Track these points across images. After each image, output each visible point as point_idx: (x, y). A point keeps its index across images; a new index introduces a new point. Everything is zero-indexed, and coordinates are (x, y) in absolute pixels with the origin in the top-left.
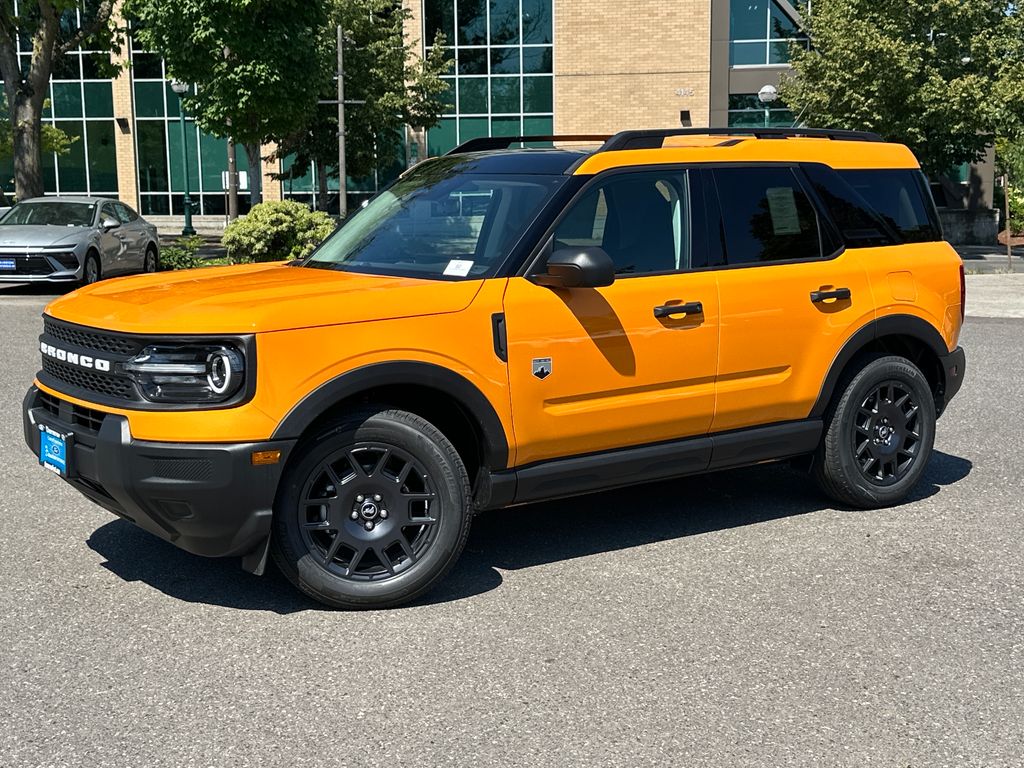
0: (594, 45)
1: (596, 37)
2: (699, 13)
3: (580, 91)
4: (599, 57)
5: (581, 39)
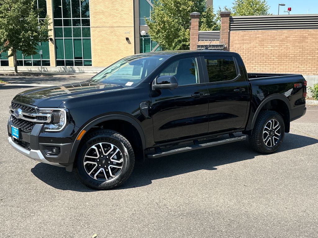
0: (102, 18)
1: (102, 16)
2: (130, 10)
3: (98, 32)
4: (103, 22)
5: (98, 17)
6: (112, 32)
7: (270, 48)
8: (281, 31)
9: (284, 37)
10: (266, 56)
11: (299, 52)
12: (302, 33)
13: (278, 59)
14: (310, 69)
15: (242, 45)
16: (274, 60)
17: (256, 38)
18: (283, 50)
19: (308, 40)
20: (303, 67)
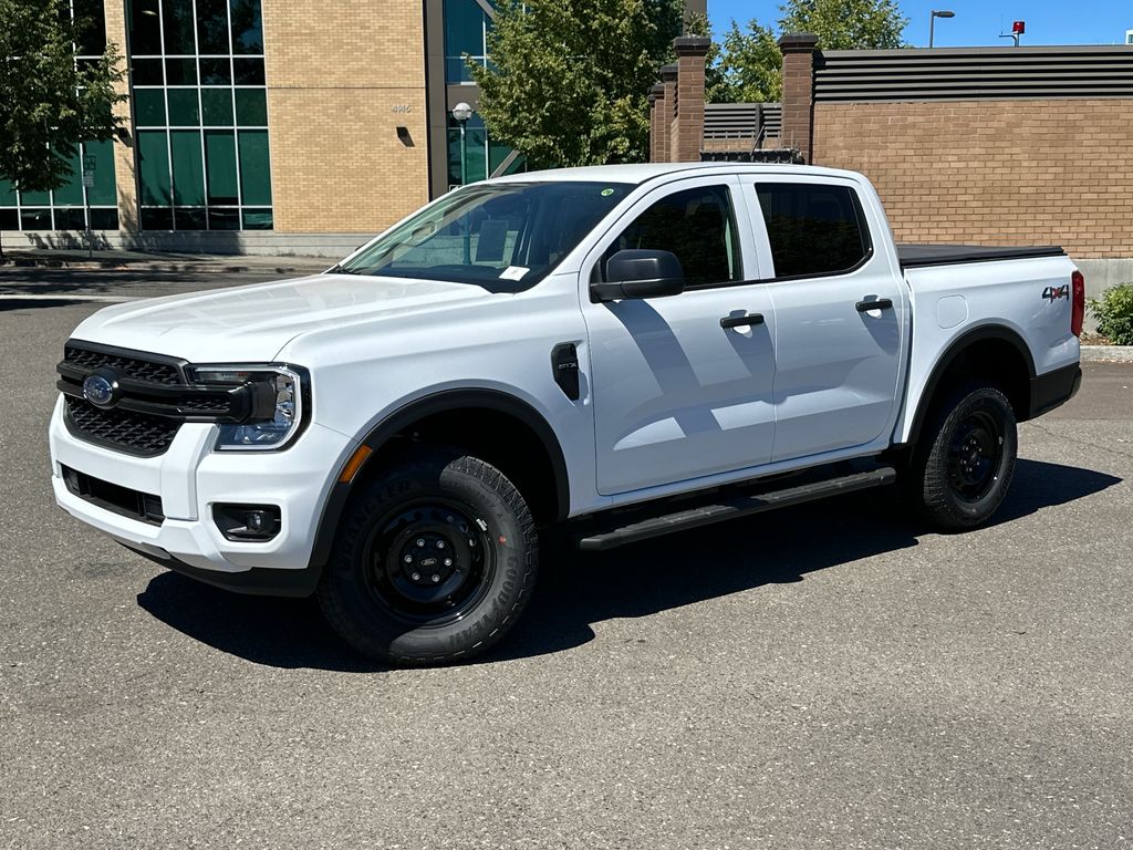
0: (306, 57)
1: (307, 49)
2: (411, 27)
3: (294, 105)
4: (312, 70)
5: (293, 51)
6: (348, 107)
7: (953, 165)
8: (992, 104)
9: (1003, 125)
10: (938, 191)
11: (1051, 177)
12: (1064, 110)
13: (980, 204)
14: (1089, 236)
15: (855, 152)
16: (969, 204)
17: (905, 127)
18: (998, 171)
19: (1084, 136)
20: (1067, 229)
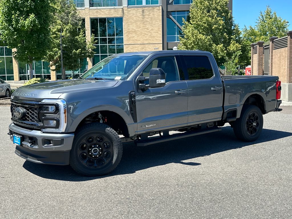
0: (133, 37)
1: (134, 35)
3: (130, 48)
4: (135, 40)
5: (130, 35)
6: (143, 48)
